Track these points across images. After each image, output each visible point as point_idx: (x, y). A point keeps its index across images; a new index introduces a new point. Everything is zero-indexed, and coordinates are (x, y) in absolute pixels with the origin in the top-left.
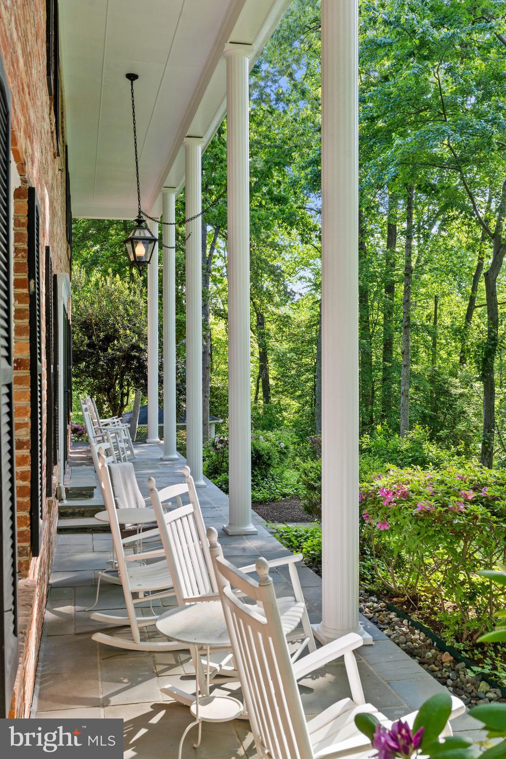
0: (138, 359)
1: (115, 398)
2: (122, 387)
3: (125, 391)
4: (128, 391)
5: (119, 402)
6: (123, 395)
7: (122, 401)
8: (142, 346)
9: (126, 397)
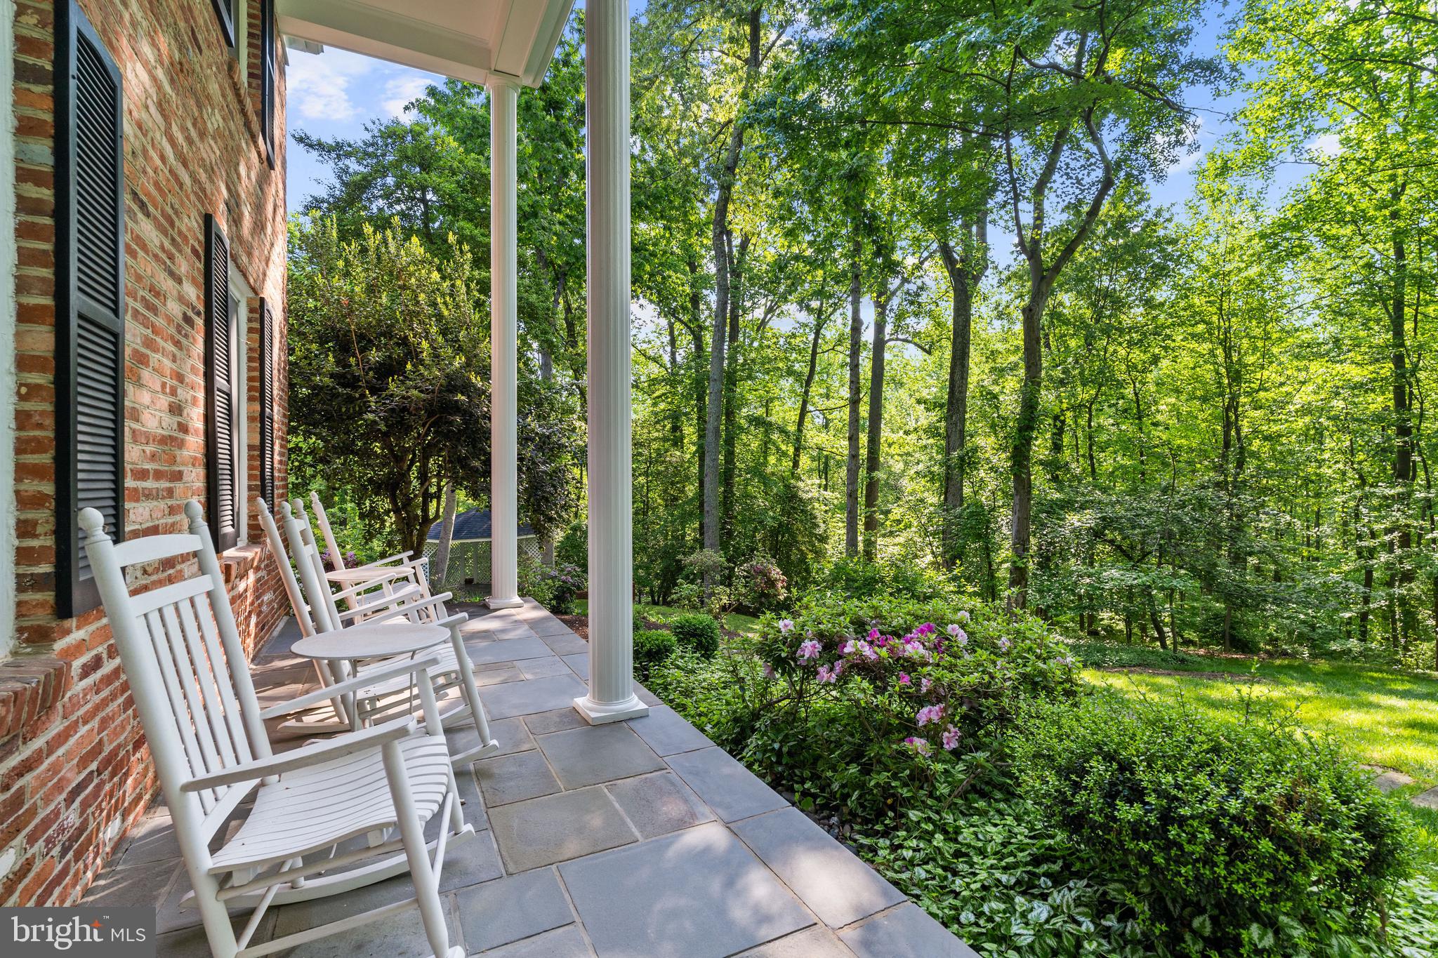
0: (467, 414)
1: (408, 503)
2: (423, 477)
3: (433, 490)
4: (440, 489)
5: (419, 512)
6: (427, 497)
7: (425, 510)
8: (476, 381)
9: (435, 502)
